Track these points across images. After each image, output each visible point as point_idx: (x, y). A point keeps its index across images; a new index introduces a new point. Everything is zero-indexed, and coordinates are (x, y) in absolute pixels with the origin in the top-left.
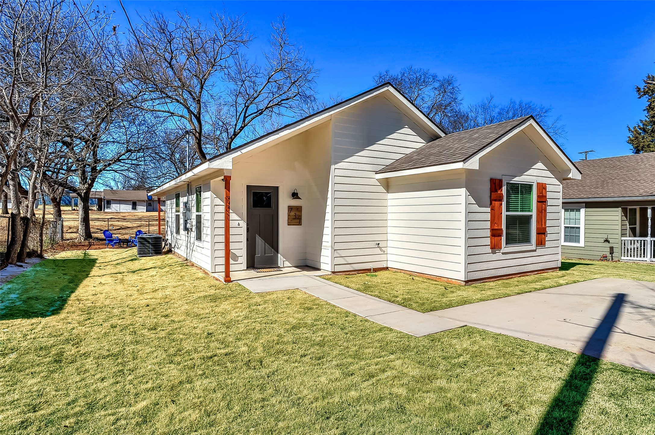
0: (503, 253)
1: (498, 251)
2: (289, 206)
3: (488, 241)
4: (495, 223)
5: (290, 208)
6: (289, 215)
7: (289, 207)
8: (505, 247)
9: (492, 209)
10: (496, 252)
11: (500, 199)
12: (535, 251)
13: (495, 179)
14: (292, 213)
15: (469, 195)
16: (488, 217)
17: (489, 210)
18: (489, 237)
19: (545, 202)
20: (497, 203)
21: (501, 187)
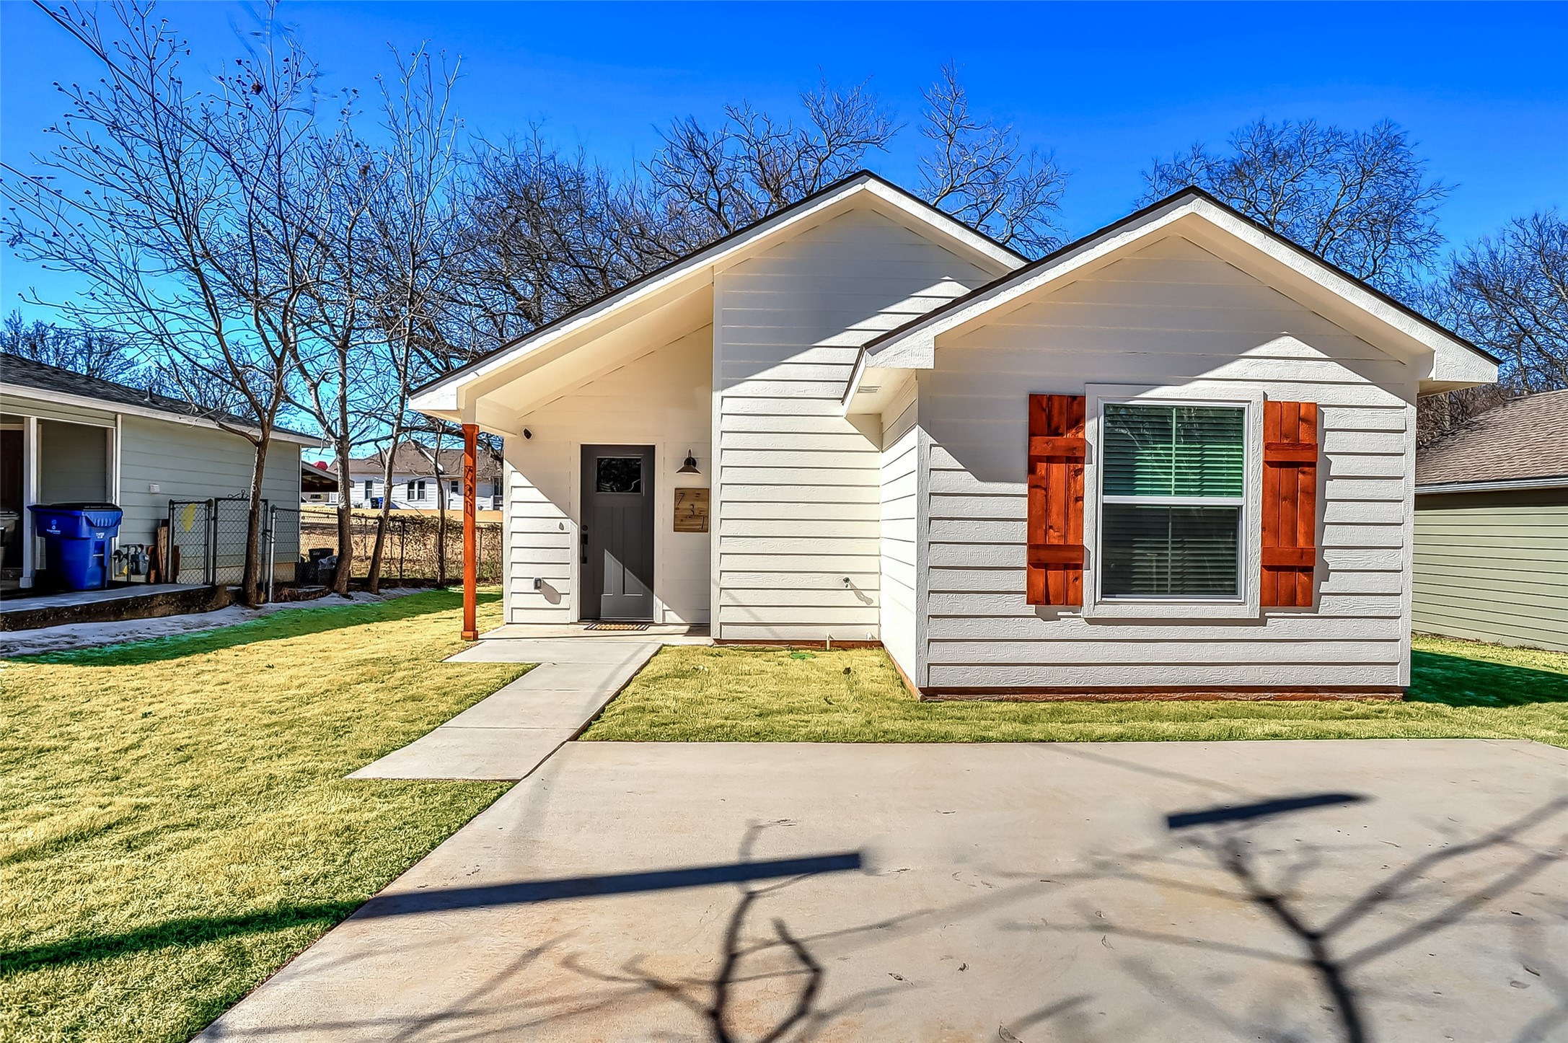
0: (1091, 621)
1: (1071, 614)
2: (676, 489)
3: (1019, 581)
4: (1051, 527)
5: (681, 494)
6: (676, 509)
7: (678, 491)
8: (1102, 603)
9: (1032, 487)
10: (1059, 614)
11: (1075, 458)
12: (1262, 622)
13: (1050, 398)
14: (685, 505)
15: (932, 446)
16: (1021, 508)
17: (1023, 488)
18: (1024, 568)
19: (1313, 465)
20: (1058, 471)
21: (1077, 421)
